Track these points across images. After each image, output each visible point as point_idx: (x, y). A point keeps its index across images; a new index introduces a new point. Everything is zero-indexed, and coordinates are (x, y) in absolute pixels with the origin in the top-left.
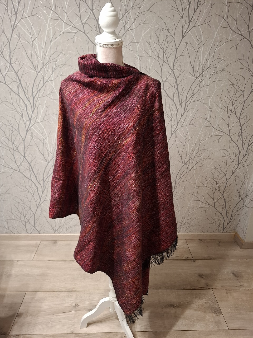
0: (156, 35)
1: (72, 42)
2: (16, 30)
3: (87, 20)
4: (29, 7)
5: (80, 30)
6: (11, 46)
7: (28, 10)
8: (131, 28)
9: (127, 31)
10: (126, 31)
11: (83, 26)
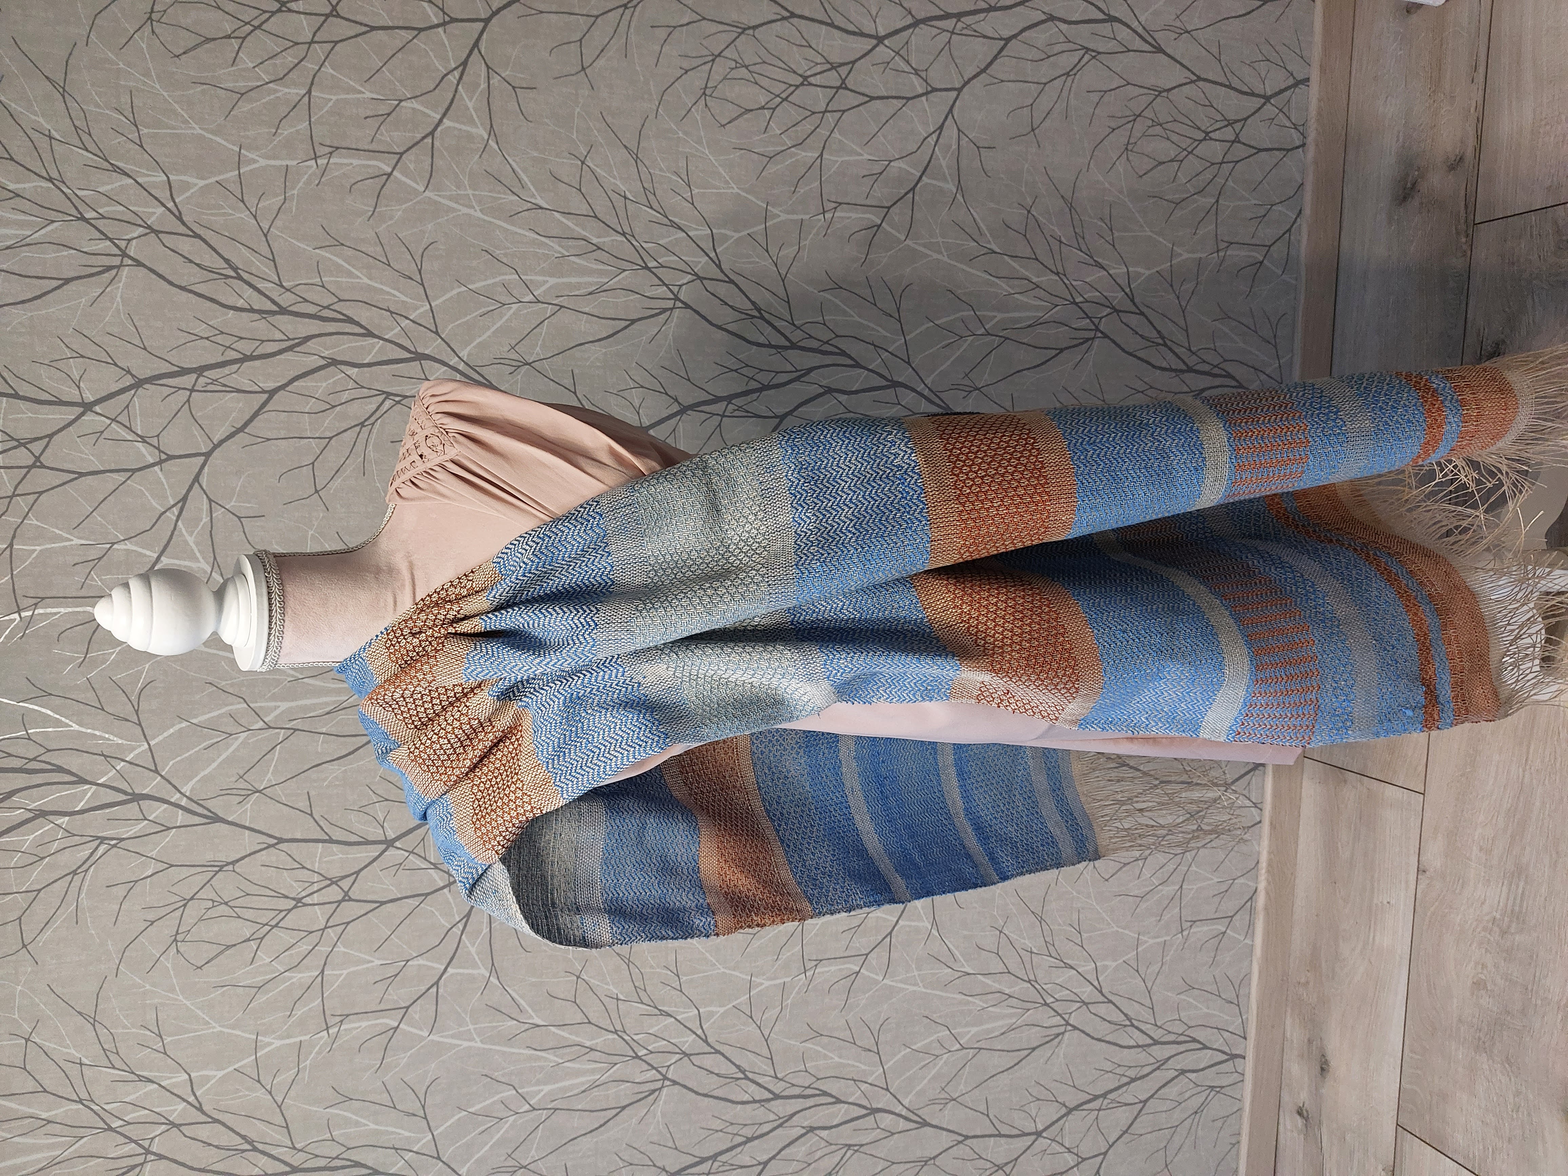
0: (190, 50)
1: (259, 522)
2: (217, 806)
3: (138, 435)
4: (97, 733)
5: (196, 479)
6: (298, 836)
7: (111, 737)
8: (164, 195)
9: (180, 218)
10: (184, 223)
11: (170, 457)
